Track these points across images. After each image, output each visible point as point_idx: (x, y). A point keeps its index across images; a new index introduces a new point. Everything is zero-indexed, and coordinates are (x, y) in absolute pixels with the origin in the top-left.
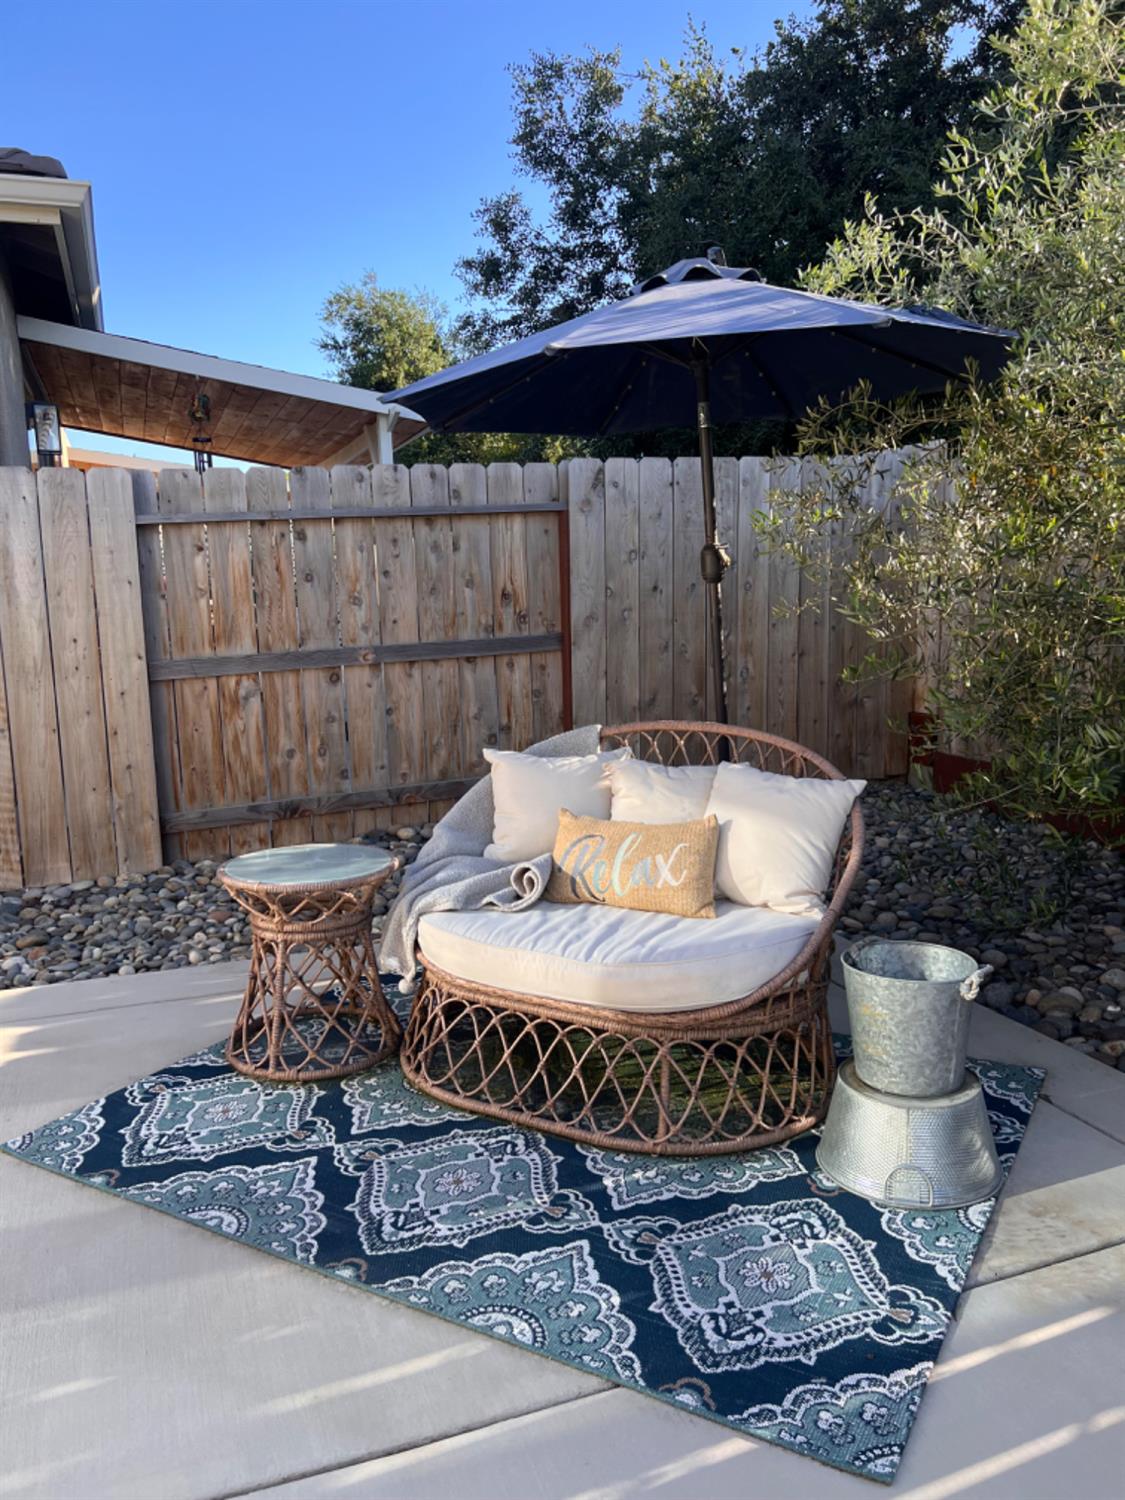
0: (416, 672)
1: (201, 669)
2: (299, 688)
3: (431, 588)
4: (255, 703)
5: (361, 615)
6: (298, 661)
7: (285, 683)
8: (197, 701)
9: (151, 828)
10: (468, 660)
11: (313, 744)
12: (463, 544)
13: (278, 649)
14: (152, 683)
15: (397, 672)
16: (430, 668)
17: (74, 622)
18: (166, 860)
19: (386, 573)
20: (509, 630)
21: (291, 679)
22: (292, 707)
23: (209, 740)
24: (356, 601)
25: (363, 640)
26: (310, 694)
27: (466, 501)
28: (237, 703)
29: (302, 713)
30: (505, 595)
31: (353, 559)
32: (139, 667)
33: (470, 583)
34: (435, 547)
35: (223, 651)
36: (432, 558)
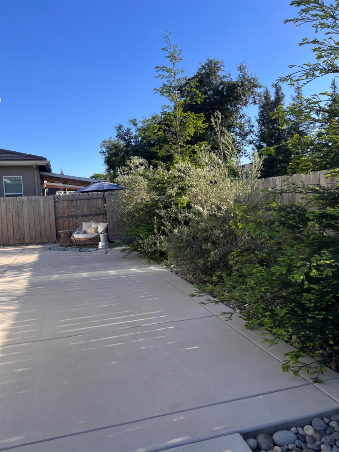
0: (87, 217)
1: (61, 217)
2: (73, 220)
3: (89, 207)
4: (67, 221)
5: (80, 211)
6: (72, 217)
7: (71, 219)
8: (61, 221)
9: (55, 235)
10: (94, 216)
11: (74, 226)
12: (93, 202)
13: (70, 215)
14: (56, 219)
15: (84, 217)
16: (89, 217)
17: (47, 212)
18: (57, 239)
19: (83, 206)
20: (99, 212)
21: (72, 218)
22: (72, 221)
23: (62, 226)
24: (79, 209)
25: (80, 214)
26: (74, 220)
27: (93, 197)
28: (65, 221)
29: (73, 222)
30: (98, 208)
31: (79, 204)
32: (54, 217)
33: (94, 207)
34: (89, 203)
35: (64, 215)
36: (89, 204)
